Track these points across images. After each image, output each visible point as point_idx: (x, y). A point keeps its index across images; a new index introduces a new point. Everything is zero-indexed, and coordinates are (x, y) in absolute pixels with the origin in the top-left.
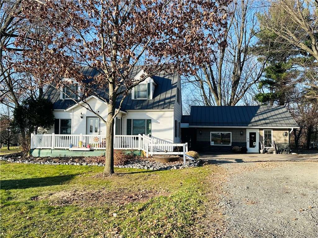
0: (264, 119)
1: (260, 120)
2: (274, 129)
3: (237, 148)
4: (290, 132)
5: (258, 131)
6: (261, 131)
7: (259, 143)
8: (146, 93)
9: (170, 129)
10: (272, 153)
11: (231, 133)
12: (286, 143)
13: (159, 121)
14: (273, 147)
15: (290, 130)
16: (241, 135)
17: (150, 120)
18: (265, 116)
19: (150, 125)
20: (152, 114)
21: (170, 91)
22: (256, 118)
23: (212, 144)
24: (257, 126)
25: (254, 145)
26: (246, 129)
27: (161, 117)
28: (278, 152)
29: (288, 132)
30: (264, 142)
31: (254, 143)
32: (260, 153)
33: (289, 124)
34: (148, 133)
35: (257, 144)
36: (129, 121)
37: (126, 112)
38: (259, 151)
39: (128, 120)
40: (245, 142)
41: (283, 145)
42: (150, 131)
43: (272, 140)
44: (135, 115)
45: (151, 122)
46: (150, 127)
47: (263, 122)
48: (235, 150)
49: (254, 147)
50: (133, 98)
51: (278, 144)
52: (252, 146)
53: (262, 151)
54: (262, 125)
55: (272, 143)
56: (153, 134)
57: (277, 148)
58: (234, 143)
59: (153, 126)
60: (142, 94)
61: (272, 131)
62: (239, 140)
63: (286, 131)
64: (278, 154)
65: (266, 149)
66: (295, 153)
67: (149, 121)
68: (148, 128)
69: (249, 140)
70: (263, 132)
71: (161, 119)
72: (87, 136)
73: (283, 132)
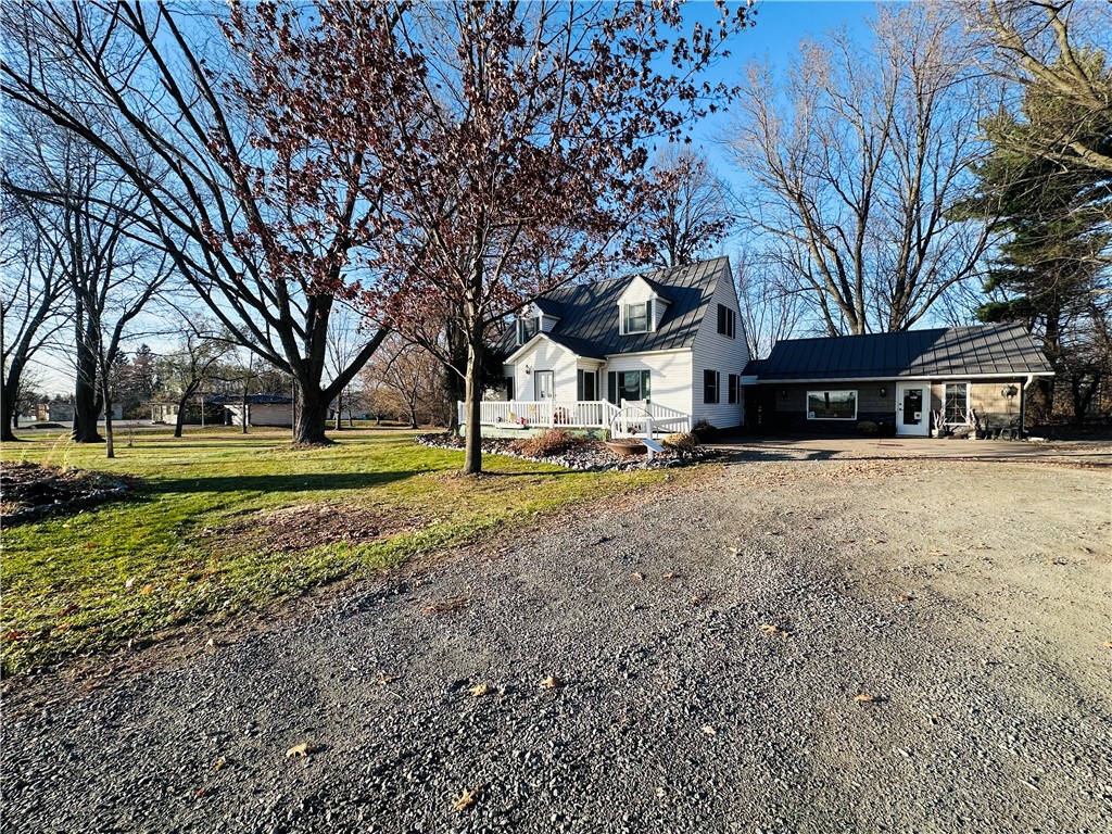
0: (949, 358)
1: (936, 361)
2: (974, 381)
3: (869, 424)
4: (1025, 387)
5: (930, 386)
6: (938, 386)
7: (931, 414)
8: (644, 321)
9: (686, 387)
10: (965, 436)
11: (857, 392)
12: (1011, 414)
13: (664, 373)
14: (969, 423)
15: (1023, 380)
16: (883, 395)
17: (648, 372)
18: (955, 350)
19: (648, 381)
20: (651, 360)
21: (693, 313)
22: (928, 357)
24: (924, 374)
25: (916, 418)
26: (894, 382)
27: (669, 364)
28: (981, 435)
29: (1018, 385)
30: (943, 412)
31: (916, 413)
32: (931, 436)
33: (1020, 365)
34: (644, 397)
35: (924, 415)
36: (611, 375)
37: (605, 359)
38: (930, 432)
39: (610, 373)
40: (892, 411)
41: (1001, 416)
42: (649, 393)
43: (968, 406)
44: (623, 363)
45: (649, 376)
46: (647, 386)
47: (947, 363)
48: (862, 429)
49: (916, 422)
50: (622, 333)
51: (986, 416)
52: (909, 420)
53: (935, 432)
54: (937, 371)
55: (968, 414)
56: (653, 398)
57: (983, 426)
58: (865, 414)
59: (654, 383)
60: (638, 322)
61: (969, 386)
62: (878, 406)
63: (1011, 385)
64: (983, 438)
65: (948, 427)
66: (1042, 439)
67: (646, 374)
68: (644, 388)
69: (902, 407)
70: (943, 387)
71: (669, 368)
72: (537, 403)
73: (1005, 387)
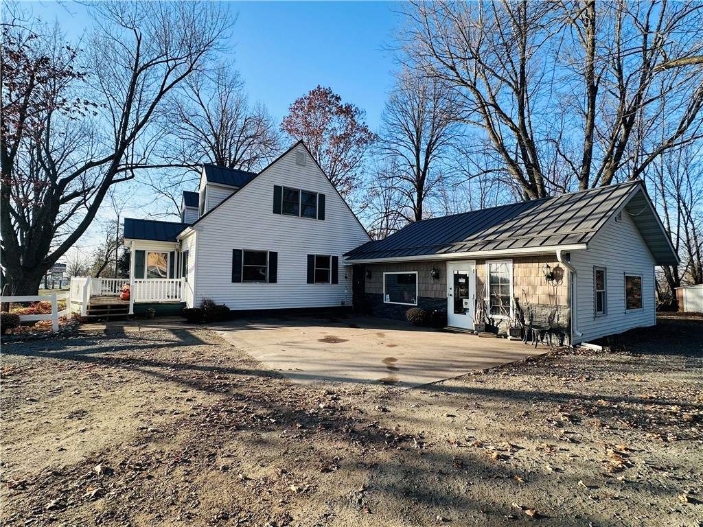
1: (491, 234)
2: (516, 260)
6: (482, 268)
7: (476, 302)
11: (417, 273)
14: (513, 317)
16: (436, 277)
18: (526, 220)
23: (387, 300)
25: (464, 306)
27: (192, 244)
31: (464, 300)
37: (176, 241)
43: (511, 295)
47: (494, 238)
49: (465, 311)
51: (530, 308)
52: (459, 308)
55: (511, 304)
61: (511, 266)
62: (433, 291)
63: (555, 264)
69: (452, 292)
70: (486, 269)
71: (192, 248)
73: (545, 267)
